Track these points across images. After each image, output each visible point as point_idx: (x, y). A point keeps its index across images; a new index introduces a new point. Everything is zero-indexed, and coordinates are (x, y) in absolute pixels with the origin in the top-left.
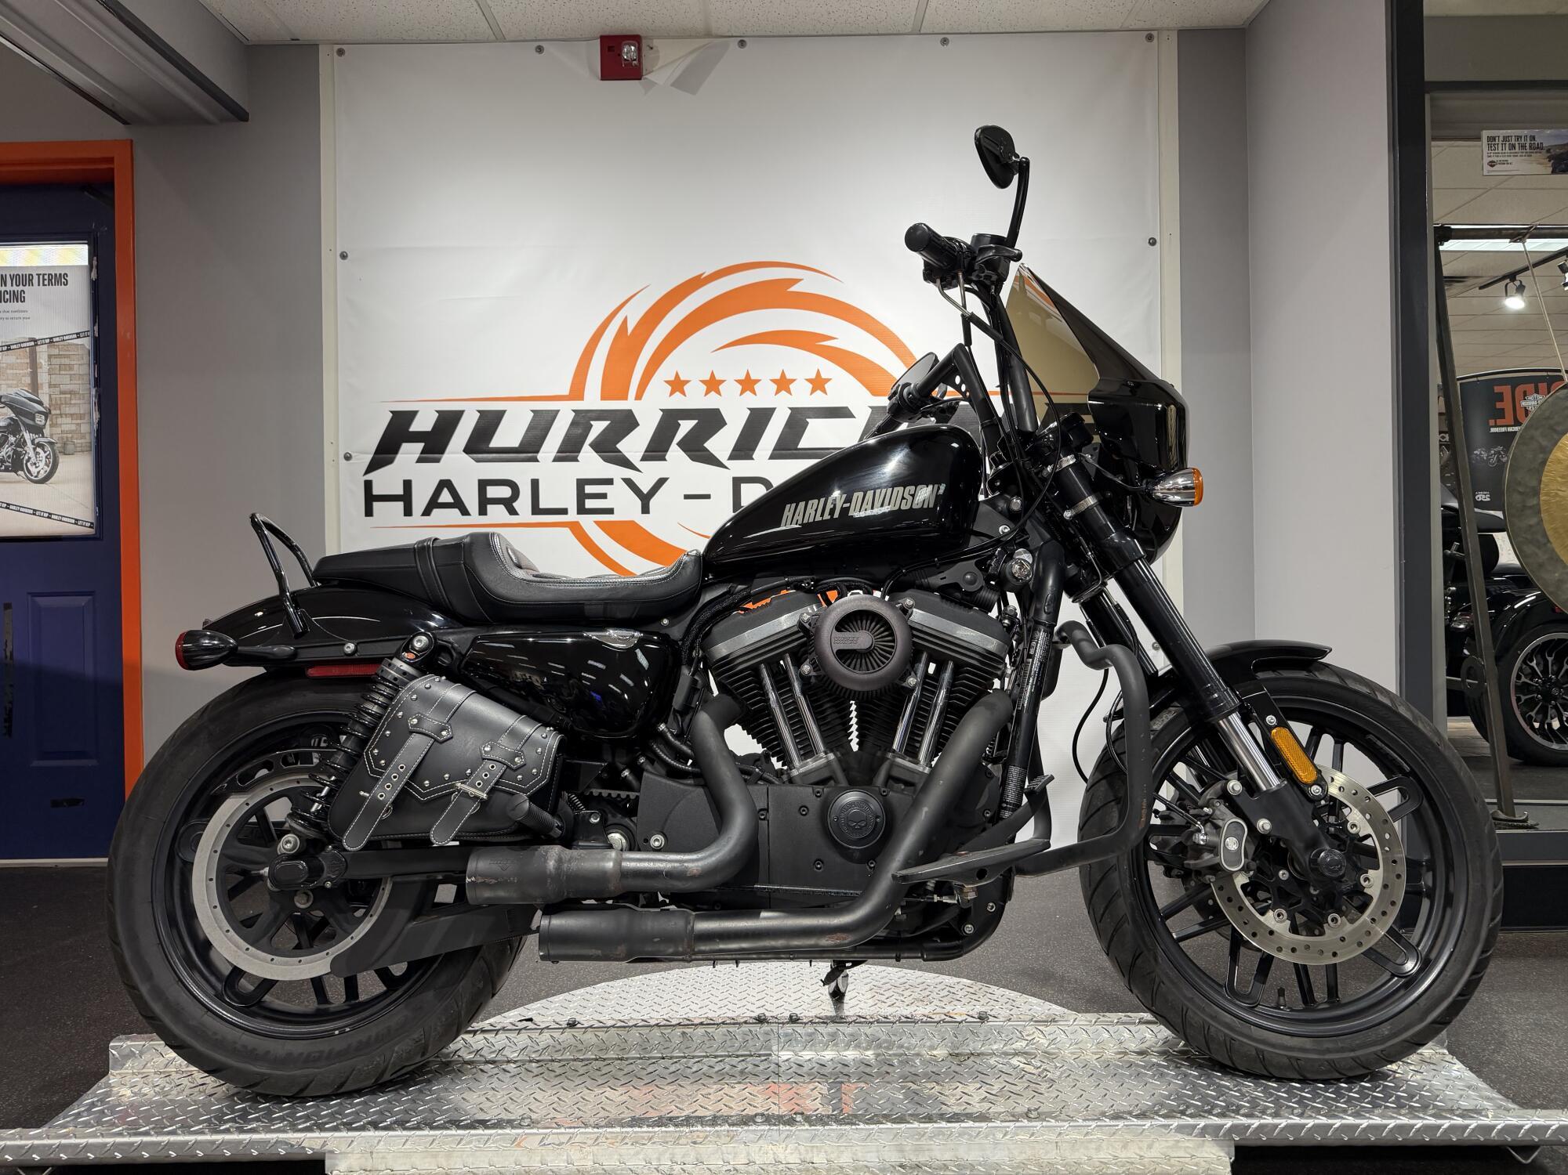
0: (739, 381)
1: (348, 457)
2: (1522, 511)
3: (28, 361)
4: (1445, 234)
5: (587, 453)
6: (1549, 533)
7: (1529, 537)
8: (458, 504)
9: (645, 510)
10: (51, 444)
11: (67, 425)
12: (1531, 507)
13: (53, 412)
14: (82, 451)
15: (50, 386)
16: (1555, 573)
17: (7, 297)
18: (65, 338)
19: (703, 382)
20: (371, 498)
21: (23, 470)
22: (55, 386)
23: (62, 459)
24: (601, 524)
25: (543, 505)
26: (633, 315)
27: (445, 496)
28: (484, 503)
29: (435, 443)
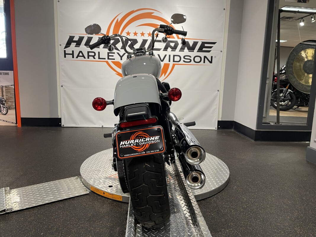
0: (141, 34)
1: (60, 45)
8: (83, 56)
9: (121, 59)
16: (294, 79)
19: (134, 33)
20: (65, 54)
24: (112, 62)
25: (100, 57)
26: (120, 18)
27: (81, 54)
28: (89, 56)
29: (78, 43)
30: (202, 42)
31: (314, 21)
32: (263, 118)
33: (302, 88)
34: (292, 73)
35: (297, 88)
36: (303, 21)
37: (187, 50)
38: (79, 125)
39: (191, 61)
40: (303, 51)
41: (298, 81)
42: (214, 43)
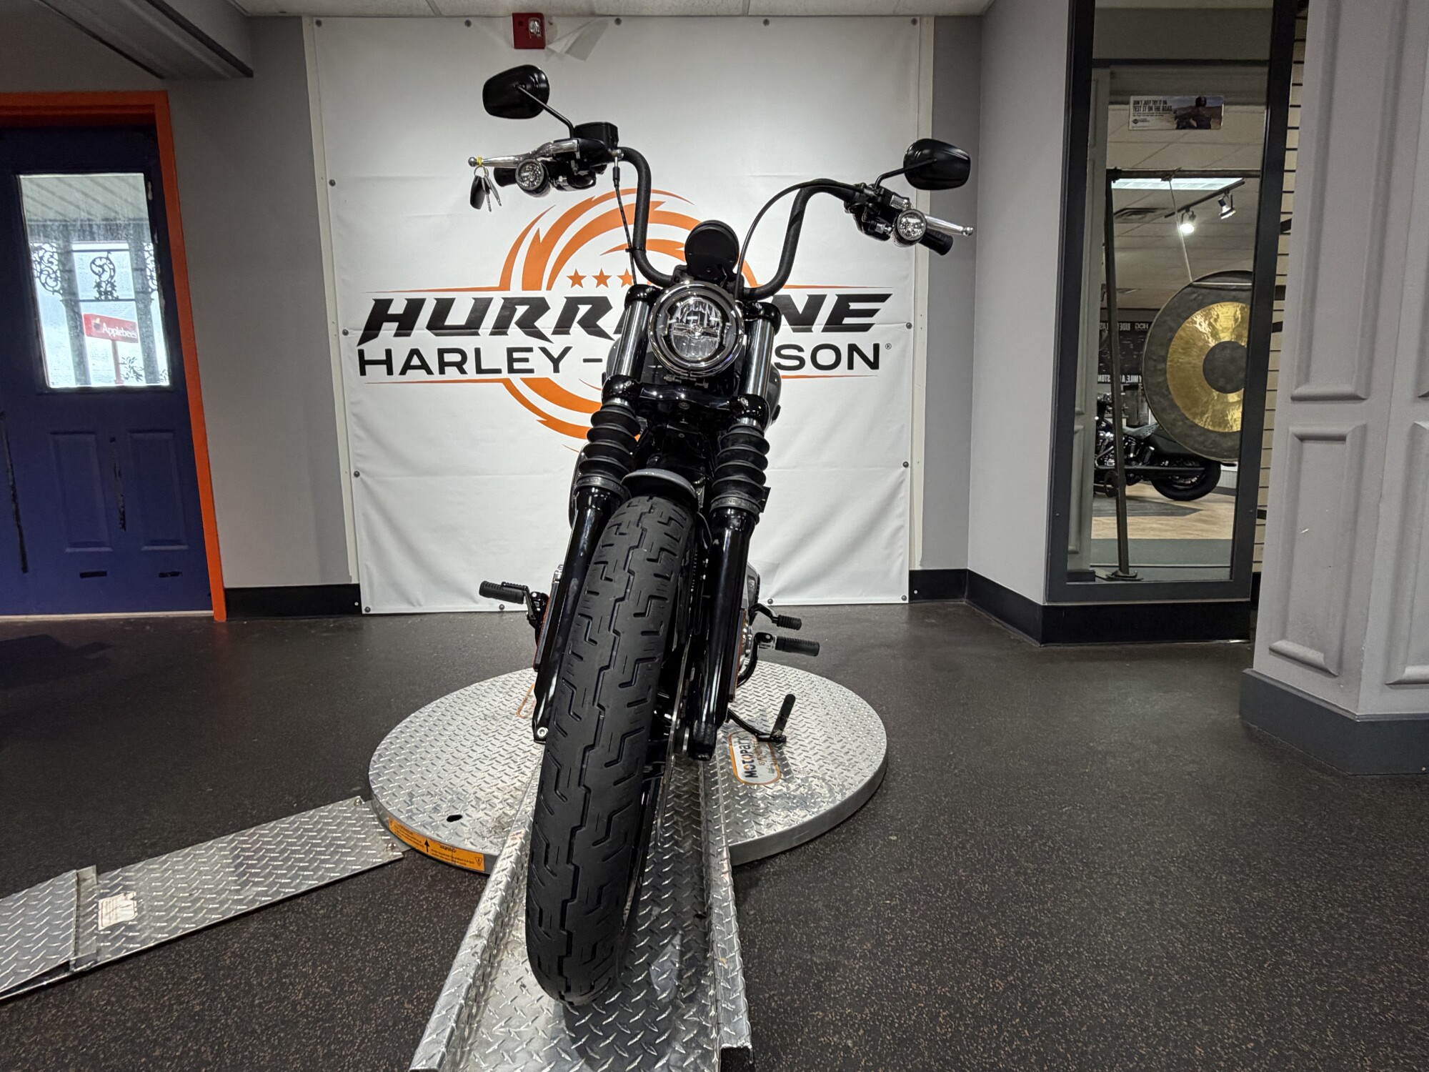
0: (621, 277)
1: (345, 333)
2: (1155, 372)
4: (1115, 174)
5: (514, 329)
6: (1171, 388)
7: (1157, 390)
8: (424, 366)
9: (556, 370)
12: (1160, 370)
19: (595, 277)
20: (363, 363)
24: (525, 381)
25: (484, 367)
26: (544, 228)
27: (415, 361)
28: (443, 365)
29: (406, 323)
30: (838, 295)
31: (1231, 214)
32: (1069, 556)
33: (1203, 443)
34: (1167, 393)
35: (1186, 444)
36: (1193, 217)
37: (790, 328)
38: (420, 605)
39: (802, 363)
40: (1199, 312)
41: (1187, 419)
42: (882, 298)
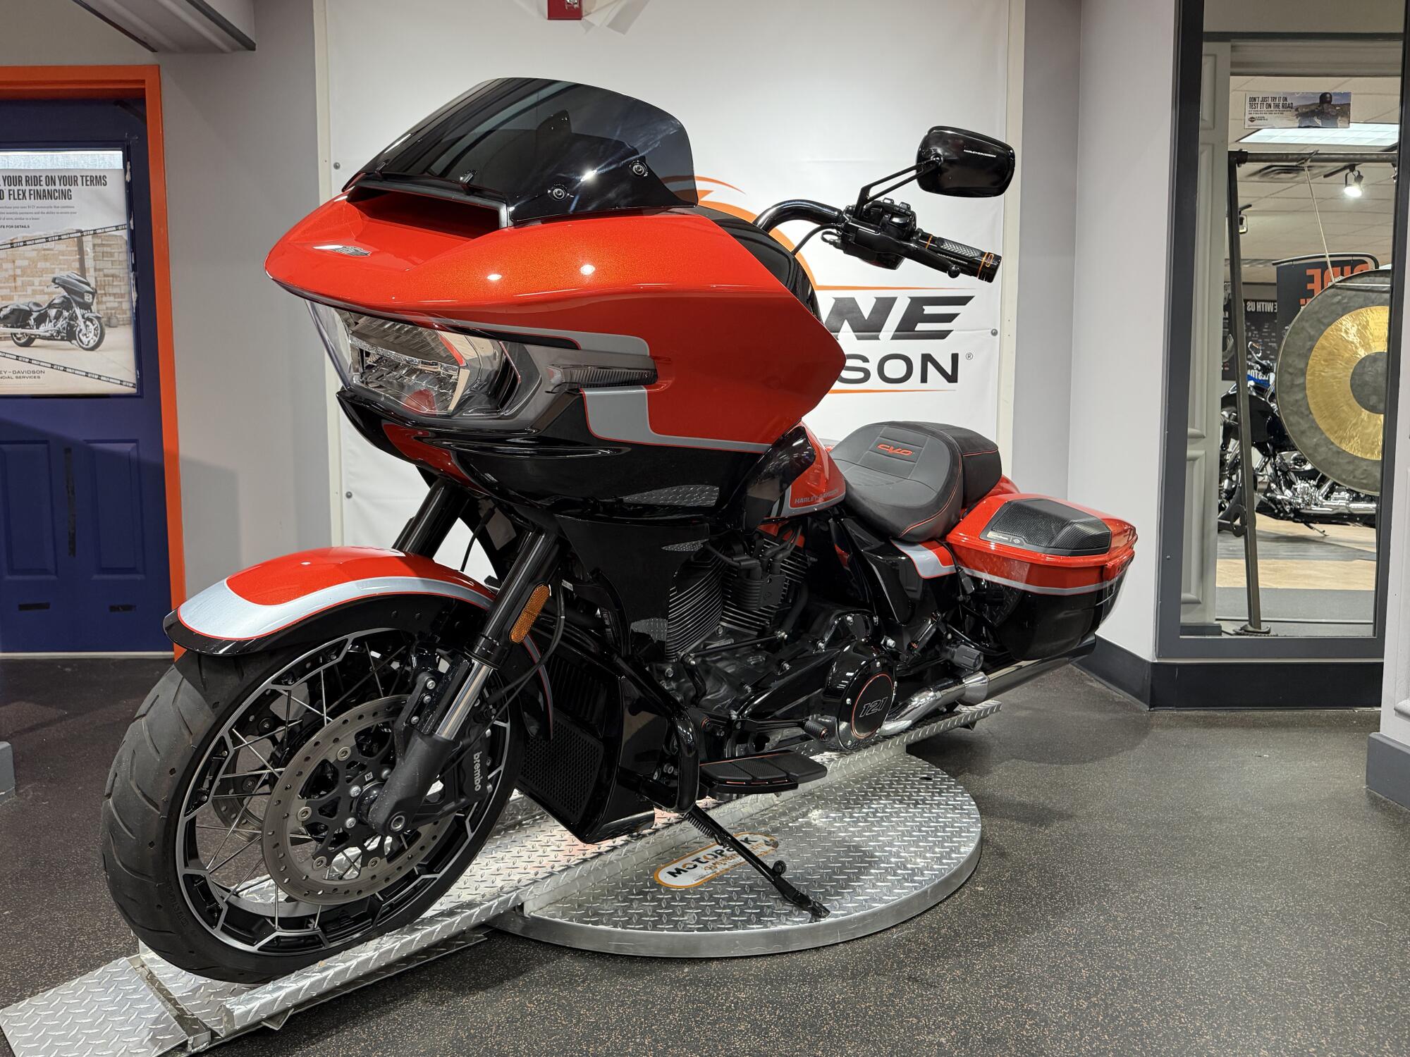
2: (1291, 388)
3: (76, 249)
4: (1241, 157)
6: (1312, 407)
7: (1295, 409)
10: (98, 318)
11: (111, 302)
12: (1298, 386)
13: (99, 292)
14: (124, 325)
15: (96, 270)
16: (1313, 438)
17: (57, 194)
18: (106, 230)
21: (76, 339)
22: (100, 270)
23: (107, 330)
30: (912, 299)
32: (1183, 607)
33: (1352, 472)
34: (1307, 412)
36: (1359, 178)
37: (852, 335)
39: (867, 375)
40: (1344, 317)
41: (1332, 443)
42: (963, 301)
